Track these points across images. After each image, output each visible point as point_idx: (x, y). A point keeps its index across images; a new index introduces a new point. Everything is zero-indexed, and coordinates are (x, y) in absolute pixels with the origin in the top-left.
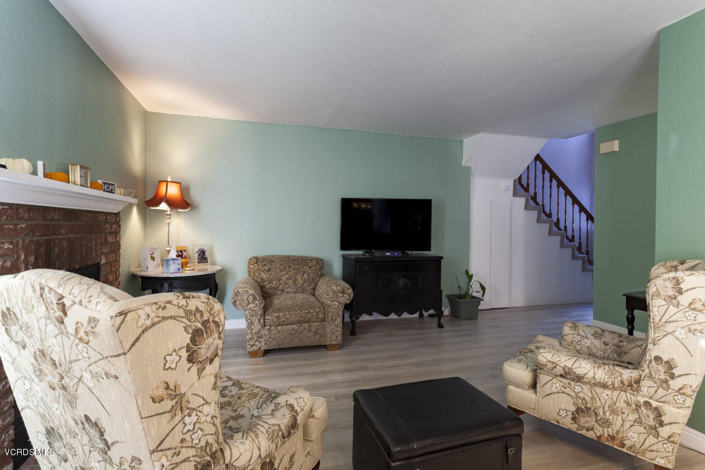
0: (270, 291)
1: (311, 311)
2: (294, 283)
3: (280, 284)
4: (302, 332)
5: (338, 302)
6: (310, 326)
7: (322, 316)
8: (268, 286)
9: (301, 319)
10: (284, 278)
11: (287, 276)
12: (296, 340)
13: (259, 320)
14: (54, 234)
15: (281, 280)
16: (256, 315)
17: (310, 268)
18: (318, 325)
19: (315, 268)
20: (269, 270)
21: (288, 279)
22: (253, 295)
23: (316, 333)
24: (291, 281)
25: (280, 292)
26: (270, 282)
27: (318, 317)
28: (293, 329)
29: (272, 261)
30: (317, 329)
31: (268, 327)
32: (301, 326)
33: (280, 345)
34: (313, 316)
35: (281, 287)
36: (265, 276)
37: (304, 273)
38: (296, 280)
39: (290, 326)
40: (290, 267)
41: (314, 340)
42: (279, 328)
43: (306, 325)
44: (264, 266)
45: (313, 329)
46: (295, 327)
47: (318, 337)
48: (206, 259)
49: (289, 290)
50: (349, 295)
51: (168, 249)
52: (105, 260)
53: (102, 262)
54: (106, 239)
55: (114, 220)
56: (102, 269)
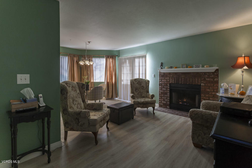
51: (243, 86)
52: (204, 85)
53: (202, 84)
54: (205, 79)
55: (212, 74)
56: (201, 86)
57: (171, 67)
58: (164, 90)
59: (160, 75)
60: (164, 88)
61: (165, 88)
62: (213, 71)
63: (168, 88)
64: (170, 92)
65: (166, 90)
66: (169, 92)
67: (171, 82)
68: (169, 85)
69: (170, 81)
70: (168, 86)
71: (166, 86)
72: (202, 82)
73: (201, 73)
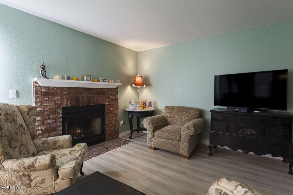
0: (170, 122)
1: (173, 135)
2: (181, 121)
3: (174, 120)
4: (168, 144)
5: (185, 133)
6: (172, 142)
7: (179, 139)
8: (169, 120)
9: (168, 137)
10: (177, 117)
11: (178, 116)
12: (166, 147)
13: (151, 134)
14: (79, 95)
15: (175, 118)
16: (150, 131)
17: (190, 114)
18: (176, 143)
19: (192, 114)
20: (171, 112)
21: (179, 118)
22: (149, 122)
23: (175, 146)
24: (179, 119)
25: (174, 124)
26: (170, 118)
27: (176, 139)
28: (164, 141)
29: (174, 109)
30: (175, 144)
31: (155, 137)
32: (168, 141)
33: (159, 147)
34: (174, 137)
35: (174, 121)
36: (168, 115)
37: (186, 116)
38: (182, 119)
39: (163, 140)
40: (181, 112)
41: (174, 150)
42: (159, 139)
43: (170, 141)
44: (169, 110)
45: (173, 144)
46: (165, 140)
47: (175, 149)
48: (151, 106)
49: (178, 123)
50: (192, 130)
51: (138, 101)
52: (108, 104)
53: (106, 104)
54: (108, 97)
55: (114, 91)
56: (106, 106)
57: (69, 78)
58: (48, 124)
59: (36, 92)
60: (49, 119)
61: (52, 119)
62: (115, 87)
63: (59, 118)
64: (62, 124)
65: (55, 122)
66: (60, 124)
67: (65, 106)
68: (61, 112)
69: (62, 103)
70: (58, 113)
71: (55, 114)
72: (107, 100)
73: (105, 89)
